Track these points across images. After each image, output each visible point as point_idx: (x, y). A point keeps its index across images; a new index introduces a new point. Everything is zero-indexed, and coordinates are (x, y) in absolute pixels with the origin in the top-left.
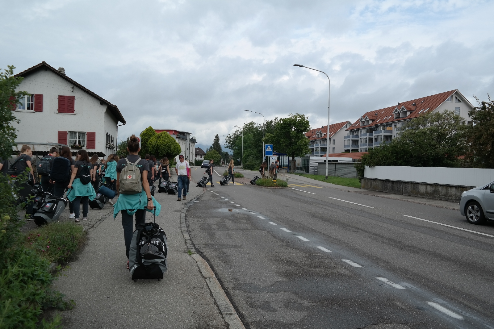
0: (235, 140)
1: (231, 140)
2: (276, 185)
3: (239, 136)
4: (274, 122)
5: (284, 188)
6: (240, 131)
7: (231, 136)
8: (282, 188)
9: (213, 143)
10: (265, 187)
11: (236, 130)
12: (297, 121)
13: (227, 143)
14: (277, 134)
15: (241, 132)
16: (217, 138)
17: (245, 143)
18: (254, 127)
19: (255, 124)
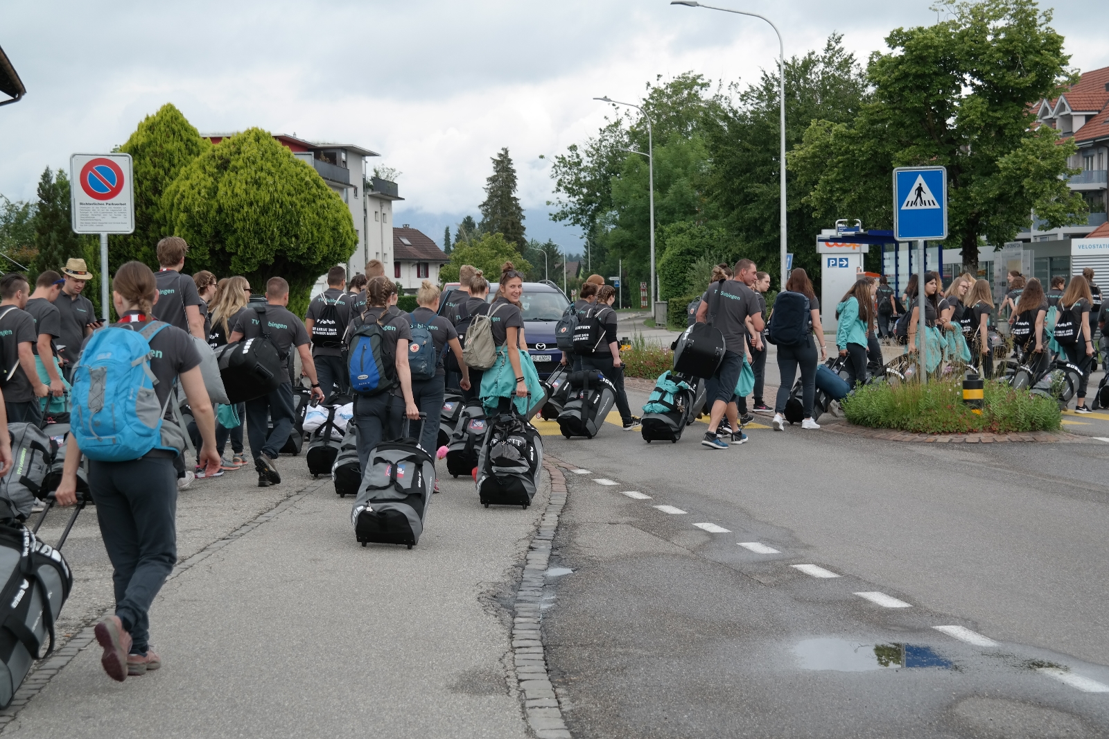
0: (605, 177)
1: (583, 174)
2: (992, 418)
3: (622, 154)
4: (821, 66)
5: (1043, 436)
6: (626, 125)
7: (583, 155)
8: (1027, 437)
9: (484, 197)
10: (917, 437)
11: (604, 125)
12: (989, 38)
13: (564, 196)
14: (873, 122)
15: (634, 134)
16: (504, 174)
17: (662, 187)
18: (699, 100)
19: (703, 85)
